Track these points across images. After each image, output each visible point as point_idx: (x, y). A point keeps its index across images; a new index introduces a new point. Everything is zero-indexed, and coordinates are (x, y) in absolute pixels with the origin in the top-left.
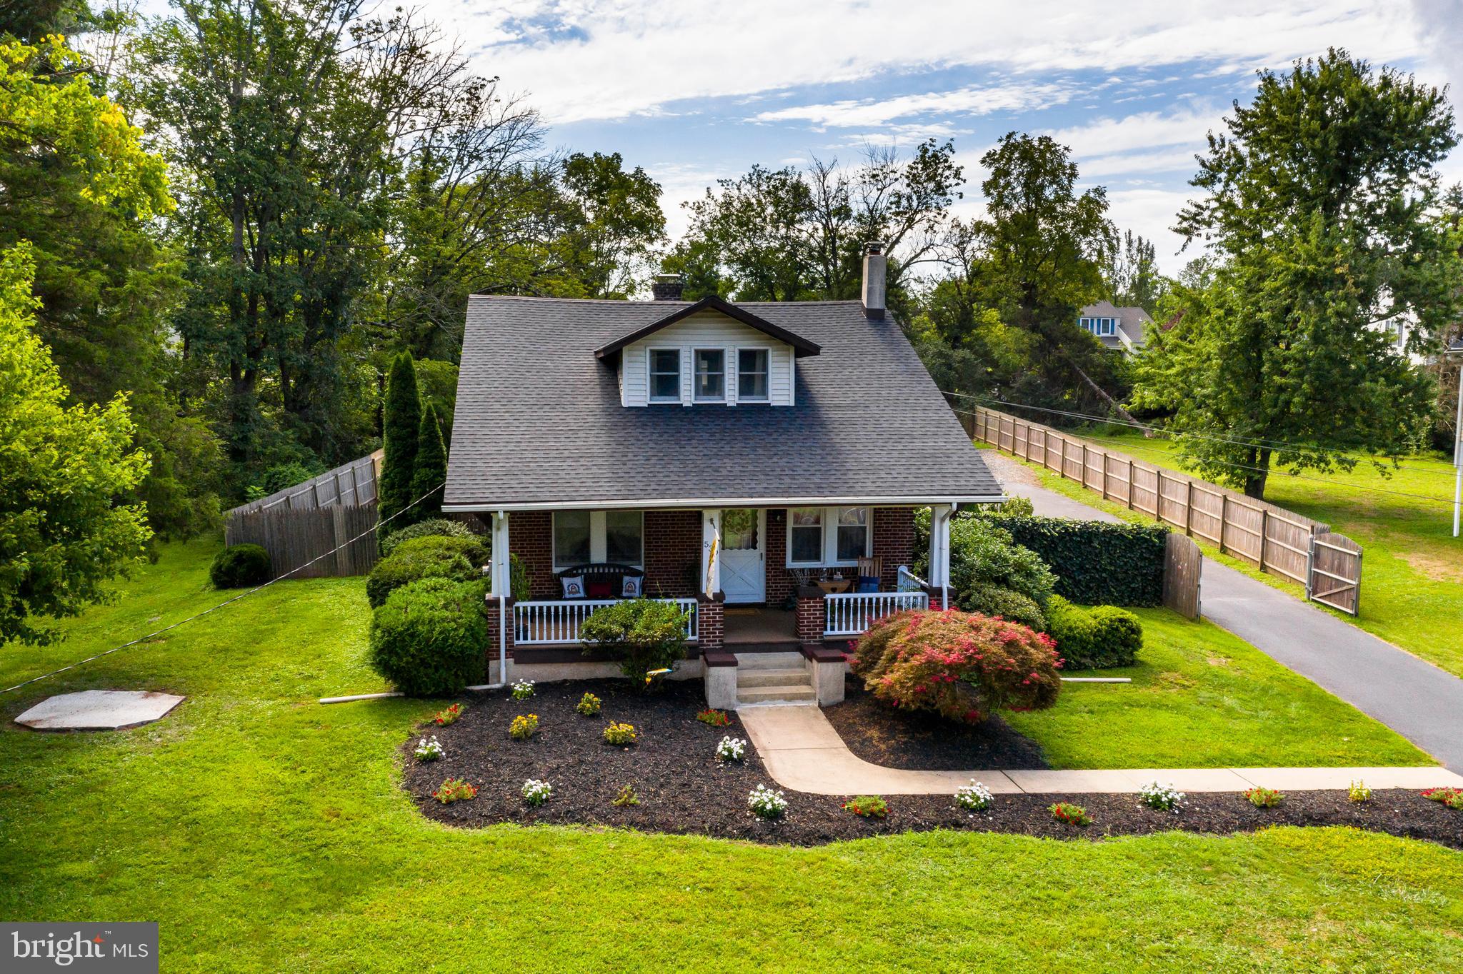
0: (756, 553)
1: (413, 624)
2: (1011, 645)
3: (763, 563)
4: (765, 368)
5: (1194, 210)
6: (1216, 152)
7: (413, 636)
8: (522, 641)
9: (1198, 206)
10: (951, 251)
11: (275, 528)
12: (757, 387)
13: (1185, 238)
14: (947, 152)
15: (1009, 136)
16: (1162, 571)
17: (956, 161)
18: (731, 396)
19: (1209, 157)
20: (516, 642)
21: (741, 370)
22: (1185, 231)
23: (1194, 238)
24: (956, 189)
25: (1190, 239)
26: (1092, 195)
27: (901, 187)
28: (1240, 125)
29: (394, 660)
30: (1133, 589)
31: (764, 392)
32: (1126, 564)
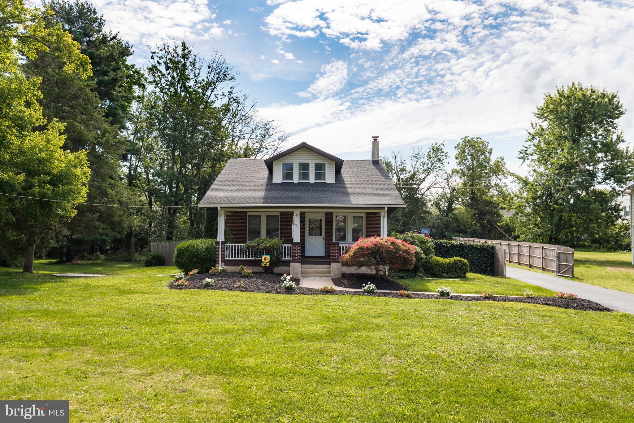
0: (322, 237)
1: (188, 247)
2: (393, 243)
3: (324, 242)
4: (325, 170)
5: (525, 149)
6: (534, 128)
7: (187, 251)
8: (228, 258)
9: (526, 147)
10: (444, 184)
11: (168, 249)
12: (322, 177)
13: (523, 160)
14: (442, 146)
15: (465, 138)
16: (494, 262)
17: (445, 150)
18: (312, 179)
19: (532, 131)
20: (226, 258)
21: (316, 170)
22: (522, 158)
23: (526, 160)
24: (445, 160)
25: (524, 161)
26: (499, 159)
27: (425, 160)
28: (539, 114)
29: (180, 260)
30: (482, 269)
31: (324, 179)
32: (478, 259)
